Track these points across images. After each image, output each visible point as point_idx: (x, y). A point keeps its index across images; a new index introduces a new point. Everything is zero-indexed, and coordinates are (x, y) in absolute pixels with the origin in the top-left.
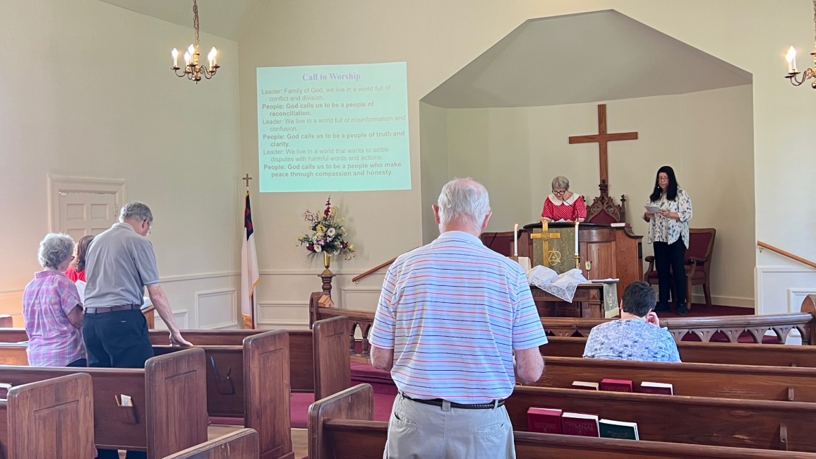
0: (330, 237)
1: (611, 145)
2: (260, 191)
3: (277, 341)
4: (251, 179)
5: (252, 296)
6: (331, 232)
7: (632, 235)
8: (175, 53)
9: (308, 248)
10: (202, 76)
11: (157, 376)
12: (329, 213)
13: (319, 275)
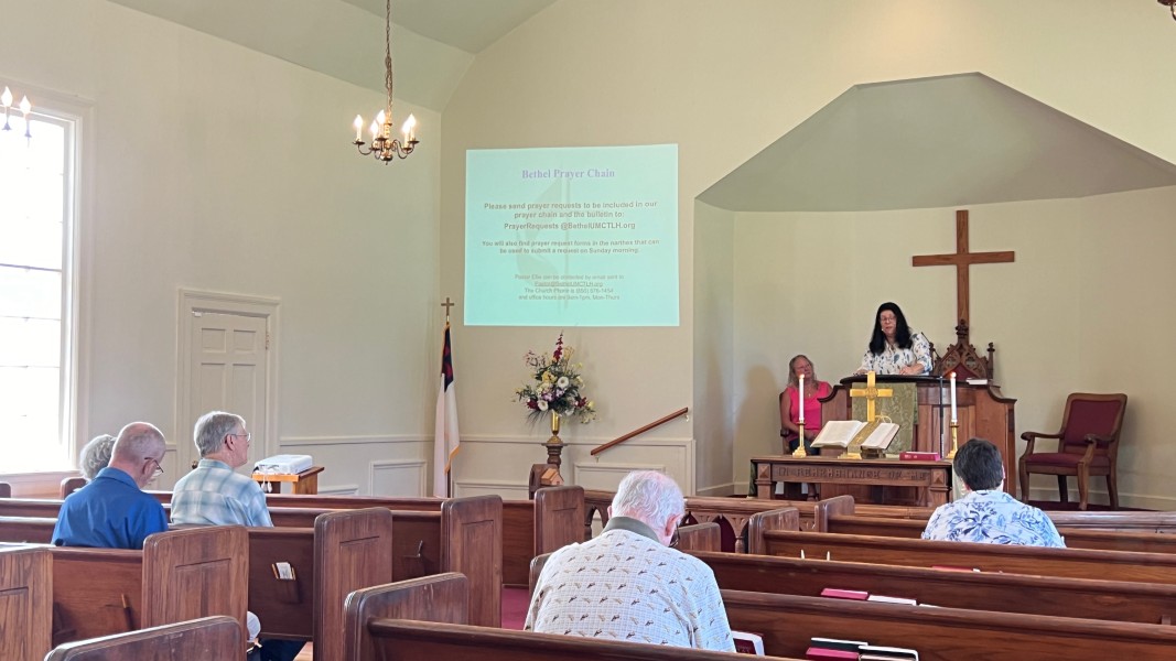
0: (560, 389)
1: (975, 270)
2: (465, 324)
3: (487, 508)
4: (453, 304)
5: (449, 473)
6: (563, 382)
7: (999, 397)
8: (359, 122)
9: (529, 404)
10: (395, 154)
11: (330, 538)
12: (561, 356)
13: (543, 444)
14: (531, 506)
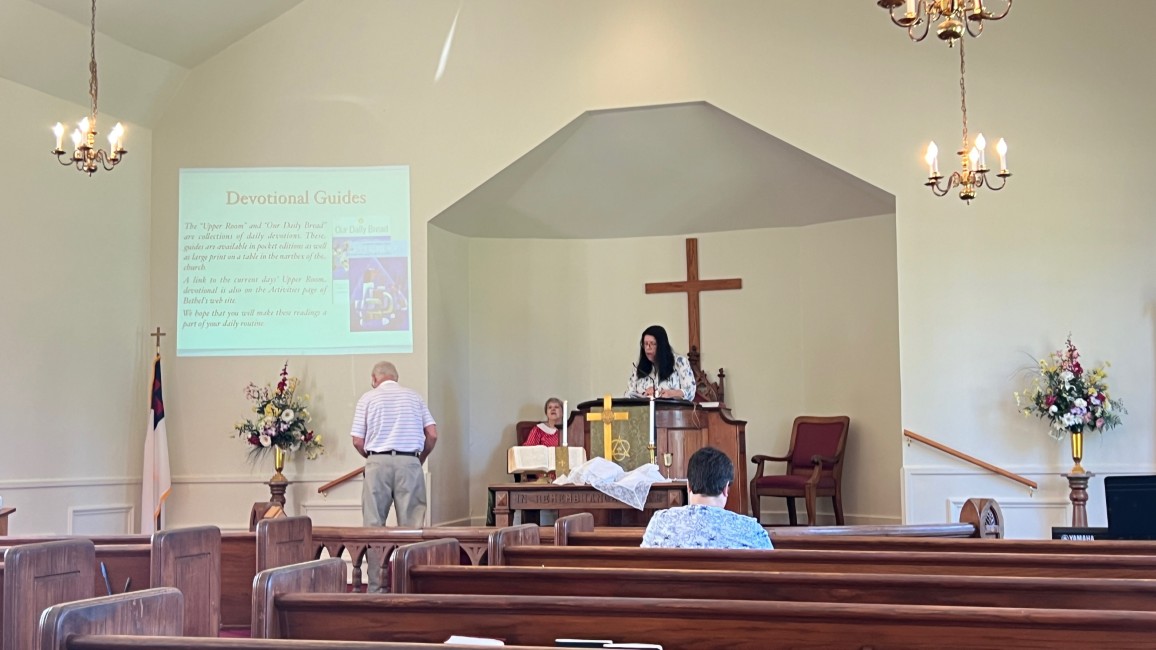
0: (285, 423)
2: (178, 355)
3: (204, 540)
4: (164, 334)
5: (159, 517)
6: (287, 415)
7: (731, 419)
8: (59, 130)
9: (250, 440)
10: (100, 166)
11: (23, 572)
12: (285, 388)
13: (265, 483)
14: (253, 539)
